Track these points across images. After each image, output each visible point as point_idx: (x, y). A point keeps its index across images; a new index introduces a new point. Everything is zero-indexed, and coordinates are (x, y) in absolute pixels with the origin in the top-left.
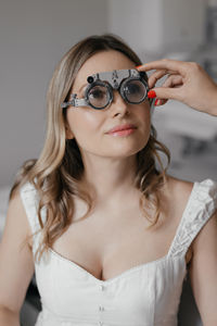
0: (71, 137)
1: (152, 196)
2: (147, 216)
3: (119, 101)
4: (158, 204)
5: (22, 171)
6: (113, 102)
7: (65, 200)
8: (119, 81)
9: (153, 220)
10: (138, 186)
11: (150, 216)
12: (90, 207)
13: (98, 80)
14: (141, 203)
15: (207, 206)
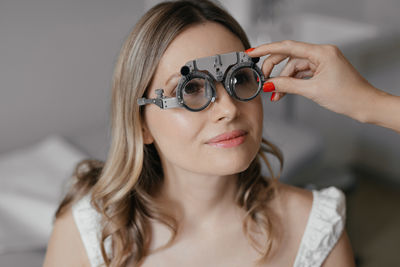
0: (150, 141)
1: (260, 216)
2: (255, 243)
3: (225, 98)
4: (270, 227)
5: (75, 181)
6: (217, 100)
7: (139, 223)
8: (223, 70)
9: (265, 251)
10: (241, 202)
11: (260, 246)
12: (175, 232)
13: (196, 69)
14: (245, 226)
15: (334, 227)
